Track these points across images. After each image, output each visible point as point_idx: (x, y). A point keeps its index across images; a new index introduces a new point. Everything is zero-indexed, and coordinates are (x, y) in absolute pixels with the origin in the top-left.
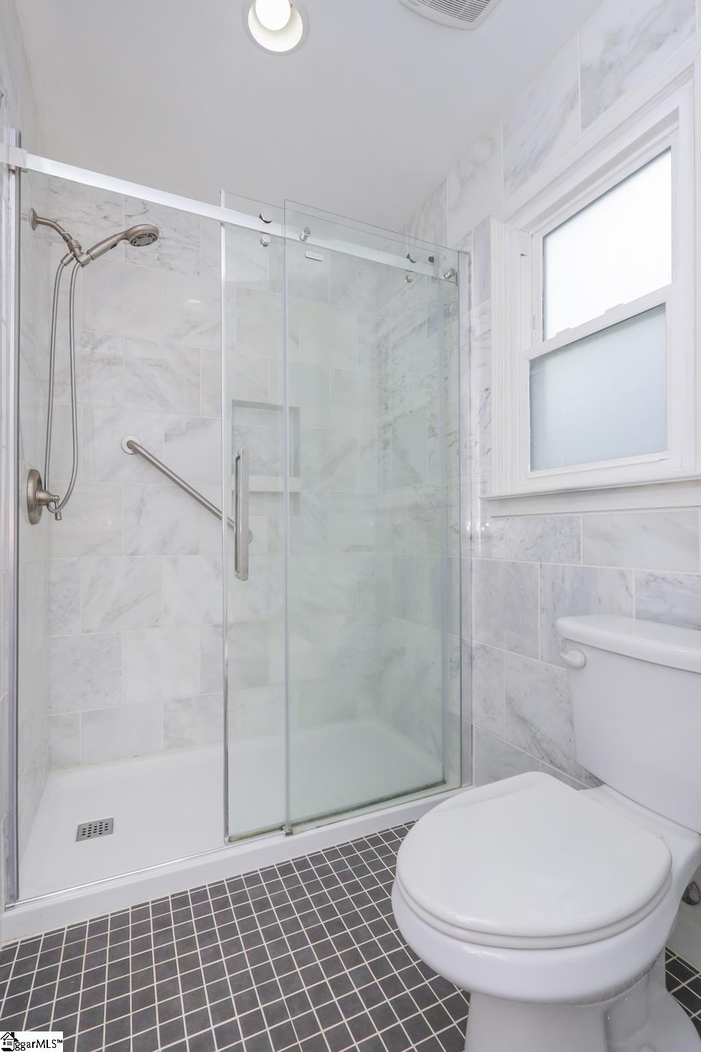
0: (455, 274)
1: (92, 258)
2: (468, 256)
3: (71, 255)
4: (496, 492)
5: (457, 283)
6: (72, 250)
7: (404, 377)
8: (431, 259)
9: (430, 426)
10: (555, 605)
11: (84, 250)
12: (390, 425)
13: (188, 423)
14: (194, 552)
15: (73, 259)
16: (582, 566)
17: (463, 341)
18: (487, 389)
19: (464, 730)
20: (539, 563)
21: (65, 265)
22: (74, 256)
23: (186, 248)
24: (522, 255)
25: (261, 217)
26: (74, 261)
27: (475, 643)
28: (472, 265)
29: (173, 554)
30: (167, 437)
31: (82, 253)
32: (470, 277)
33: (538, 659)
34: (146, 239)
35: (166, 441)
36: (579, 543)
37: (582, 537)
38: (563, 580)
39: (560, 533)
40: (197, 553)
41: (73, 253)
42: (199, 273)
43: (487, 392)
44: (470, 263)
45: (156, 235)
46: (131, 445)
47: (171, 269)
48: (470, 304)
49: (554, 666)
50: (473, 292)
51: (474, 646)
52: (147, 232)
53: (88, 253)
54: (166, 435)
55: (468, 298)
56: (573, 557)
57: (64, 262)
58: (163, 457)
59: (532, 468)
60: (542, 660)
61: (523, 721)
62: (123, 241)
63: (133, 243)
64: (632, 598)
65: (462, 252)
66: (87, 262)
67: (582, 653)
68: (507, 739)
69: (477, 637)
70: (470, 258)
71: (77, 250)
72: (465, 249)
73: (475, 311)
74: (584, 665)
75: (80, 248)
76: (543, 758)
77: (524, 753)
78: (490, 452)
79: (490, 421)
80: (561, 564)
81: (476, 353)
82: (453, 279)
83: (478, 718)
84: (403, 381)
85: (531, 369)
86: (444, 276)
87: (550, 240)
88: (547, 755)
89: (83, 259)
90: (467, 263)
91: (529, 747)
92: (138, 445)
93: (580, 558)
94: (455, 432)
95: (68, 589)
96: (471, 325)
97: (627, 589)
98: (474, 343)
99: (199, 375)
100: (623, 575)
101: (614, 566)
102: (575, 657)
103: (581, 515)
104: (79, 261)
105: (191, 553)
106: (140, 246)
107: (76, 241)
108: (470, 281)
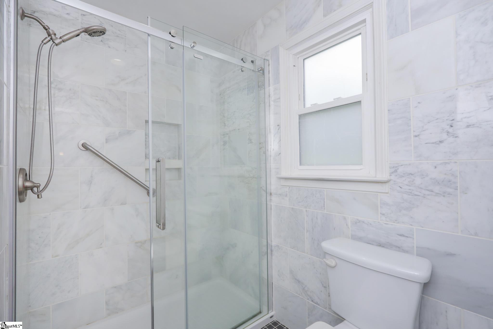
0: (263, 70)
1: (63, 41)
2: (268, 61)
3: (49, 38)
4: (284, 174)
5: (263, 74)
6: (49, 35)
7: (235, 112)
8: (252, 62)
9: (249, 138)
10: (313, 229)
11: (58, 36)
12: (227, 134)
13: (119, 133)
14: (123, 204)
15: (50, 41)
16: (326, 212)
17: (266, 100)
18: (278, 125)
19: (269, 285)
20: (305, 209)
21: (45, 44)
22: (51, 39)
23: (118, 36)
24: (294, 66)
25: (170, 33)
26: (51, 42)
27: (274, 244)
28: (270, 66)
29: (111, 206)
30: (107, 141)
31: (57, 38)
32: (269, 71)
33: (305, 253)
34: (98, 34)
35: (106, 142)
36: (324, 202)
37: (325, 200)
38: (317, 218)
39: (315, 197)
40: (126, 204)
41: (50, 37)
42: (126, 51)
43: (279, 127)
44: (269, 65)
45: (105, 32)
46: (83, 145)
47: (109, 47)
48: (269, 84)
49: (313, 257)
50: (271, 79)
51: (273, 245)
52: (99, 30)
53: (60, 38)
54: (106, 139)
55: (268, 81)
56: (321, 208)
57: (44, 42)
58: (104, 152)
59: (301, 164)
60: (307, 254)
61: (299, 281)
62: (84, 33)
63: (90, 35)
64: (349, 229)
65: (266, 59)
66: (60, 43)
67: (334, 260)
68: (290, 290)
69: (274, 241)
70: (269, 62)
71: (53, 36)
72: (267, 58)
73: (272, 88)
74: (336, 265)
75: (55, 34)
76: (308, 299)
77: (299, 296)
78: (280, 154)
79: (280, 140)
80: (316, 211)
81: (272, 107)
82: (261, 72)
83: (275, 280)
84: (234, 114)
85: (299, 119)
86: (258, 70)
87: (306, 61)
88: (311, 298)
89: (57, 41)
90: (268, 65)
91: (301, 294)
92: (90, 146)
93: (325, 209)
94: (262, 143)
95: (42, 232)
96: (270, 94)
97: (347, 225)
98: (272, 103)
99: (126, 106)
100: (345, 218)
101: (341, 214)
102: (332, 262)
103: (325, 190)
104: (54, 42)
105: (122, 204)
106: (94, 36)
107: (53, 31)
108: (269, 73)
